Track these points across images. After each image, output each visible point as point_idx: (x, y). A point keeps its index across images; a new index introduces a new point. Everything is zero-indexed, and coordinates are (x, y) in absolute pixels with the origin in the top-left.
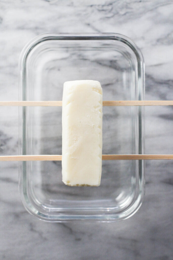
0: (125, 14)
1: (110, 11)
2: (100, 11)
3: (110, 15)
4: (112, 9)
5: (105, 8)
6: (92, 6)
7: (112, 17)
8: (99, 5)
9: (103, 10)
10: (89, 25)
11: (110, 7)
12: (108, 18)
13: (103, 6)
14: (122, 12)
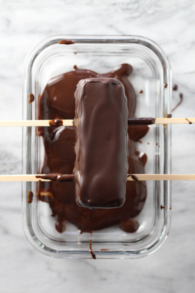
0: (154, 13)
1: (137, 10)
2: (124, 10)
3: (136, 14)
4: (138, 7)
5: (130, 6)
6: (114, 4)
7: (139, 17)
8: (123, 4)
9: (128, 9)
10: (111, 26)
11: (136, 6)
12: (134, 18)
13: (128, 4)
14: (150, 11)
